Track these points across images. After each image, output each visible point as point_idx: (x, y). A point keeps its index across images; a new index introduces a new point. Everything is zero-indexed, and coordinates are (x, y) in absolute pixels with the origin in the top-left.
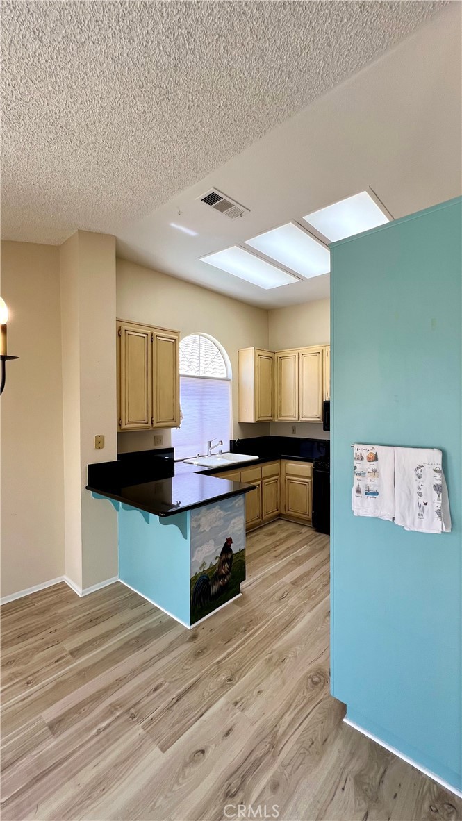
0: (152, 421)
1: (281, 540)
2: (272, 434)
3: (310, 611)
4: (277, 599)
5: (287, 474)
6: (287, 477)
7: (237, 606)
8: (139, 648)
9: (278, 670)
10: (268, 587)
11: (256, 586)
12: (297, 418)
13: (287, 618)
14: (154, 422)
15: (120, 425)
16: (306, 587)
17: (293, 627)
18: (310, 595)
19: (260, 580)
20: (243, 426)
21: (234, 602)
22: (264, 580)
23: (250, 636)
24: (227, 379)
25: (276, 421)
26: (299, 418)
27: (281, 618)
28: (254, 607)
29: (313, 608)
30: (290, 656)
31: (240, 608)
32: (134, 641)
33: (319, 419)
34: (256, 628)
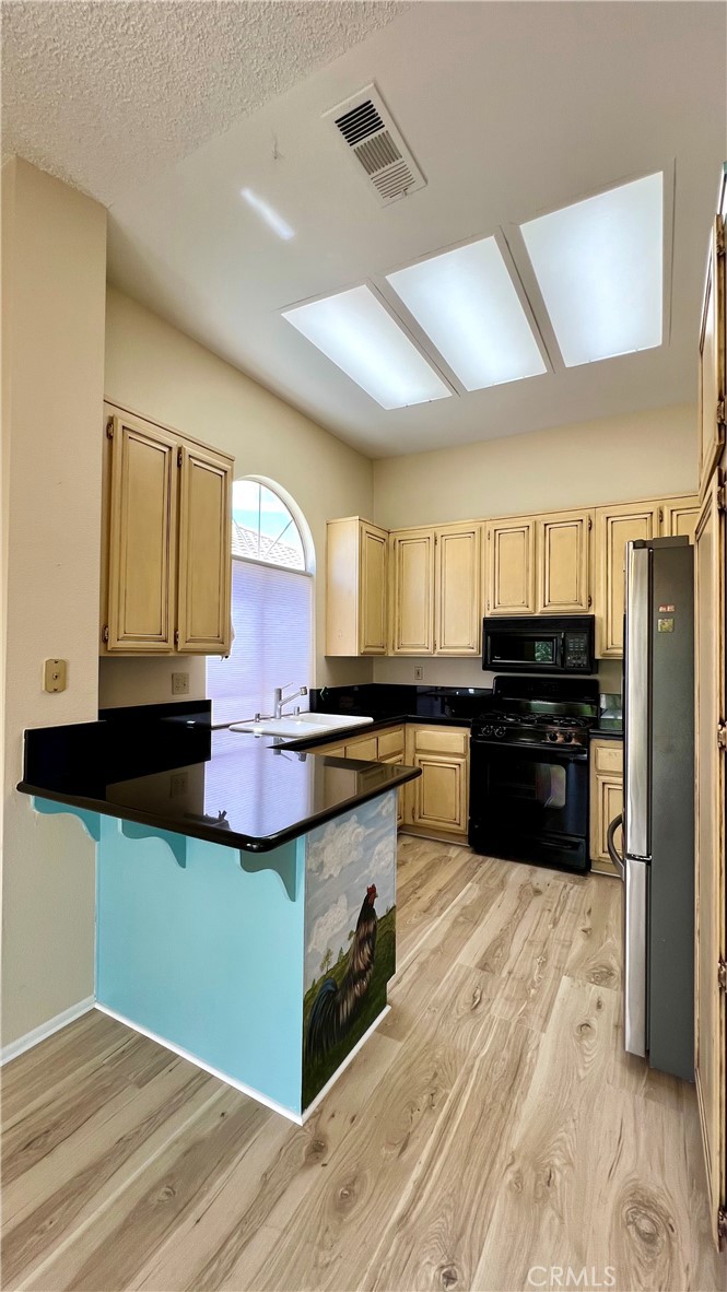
0: (176, 637)
1: (418, 875)
2: (376, 680)
3: (543, 1030)
4: (467, 1009)
5: (417, 751)
6: (419, 756)
7: (389, 1039)
8: (179, 1214)
9: (549, 1213)
10: (438, 982)
11: (413, 982)
12: (431, 650)
13: (506, 1054)
14: (180, 640)
15: (104, 640)
16: (510, 973)
17: (529, 1077)
18: (527, 991)
19: (414, 968)
20: (334, 662)
21: (378, 1030)
22: (422, 967)
23: (449, 1118)
24: (305, 574)
25: (391, 655)
26: (435, 648)
27: (494, 1057)
28: (428, 1037)
29: (546, 1020)
30: (557, 1162)
31: (400, 1044)
32: (161, 1195)
33: (474, 651)
34: (452, 1094)
